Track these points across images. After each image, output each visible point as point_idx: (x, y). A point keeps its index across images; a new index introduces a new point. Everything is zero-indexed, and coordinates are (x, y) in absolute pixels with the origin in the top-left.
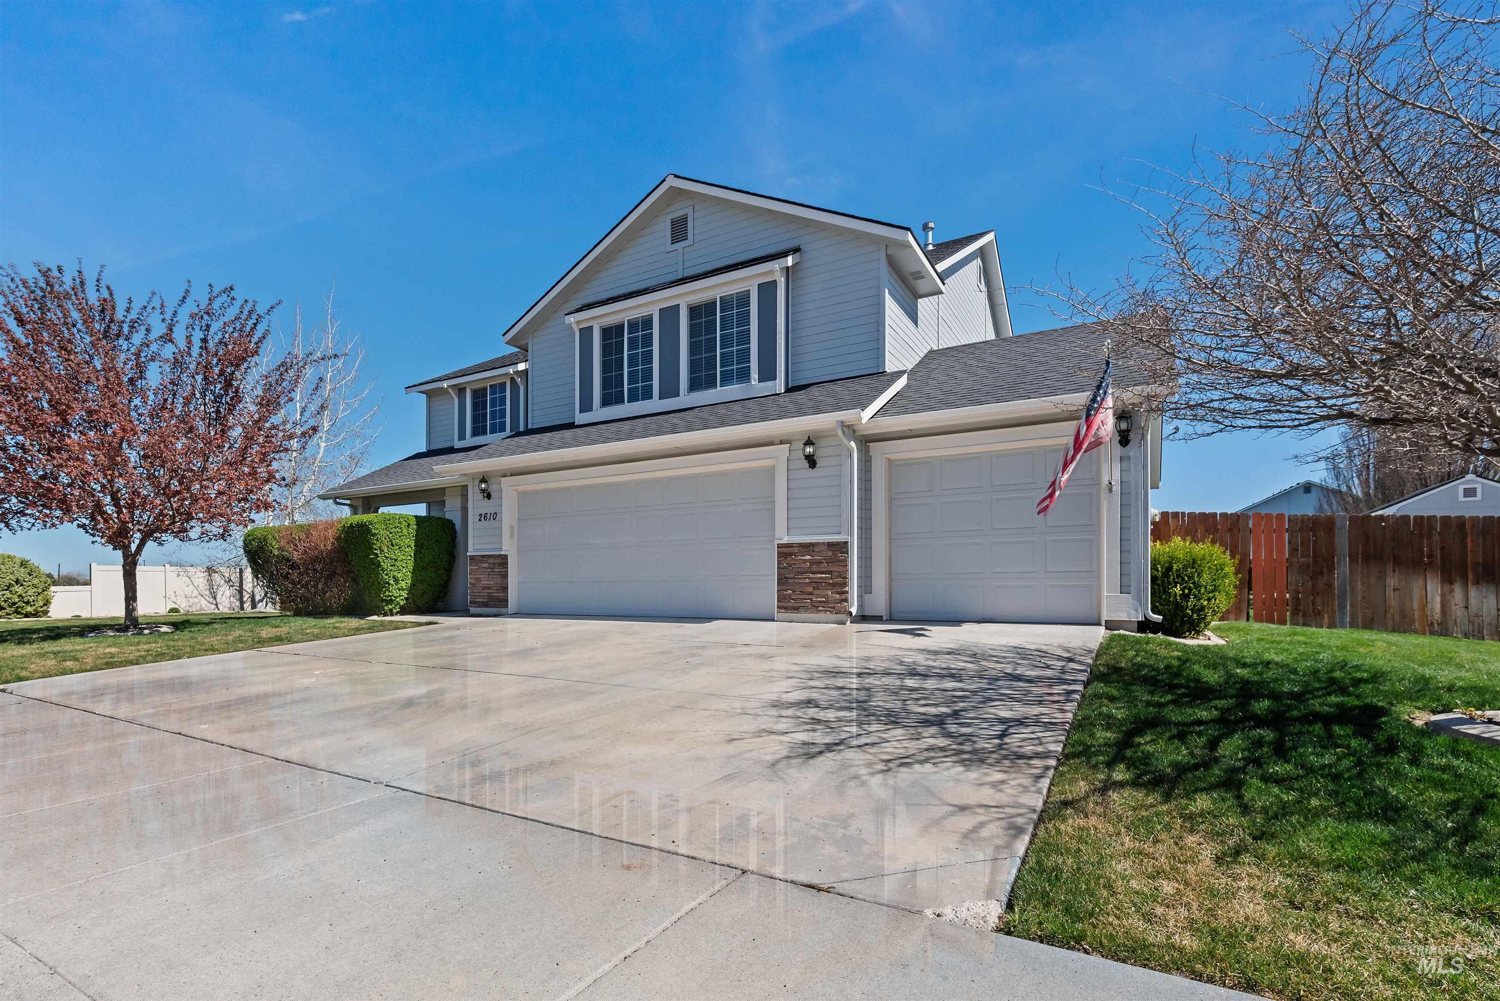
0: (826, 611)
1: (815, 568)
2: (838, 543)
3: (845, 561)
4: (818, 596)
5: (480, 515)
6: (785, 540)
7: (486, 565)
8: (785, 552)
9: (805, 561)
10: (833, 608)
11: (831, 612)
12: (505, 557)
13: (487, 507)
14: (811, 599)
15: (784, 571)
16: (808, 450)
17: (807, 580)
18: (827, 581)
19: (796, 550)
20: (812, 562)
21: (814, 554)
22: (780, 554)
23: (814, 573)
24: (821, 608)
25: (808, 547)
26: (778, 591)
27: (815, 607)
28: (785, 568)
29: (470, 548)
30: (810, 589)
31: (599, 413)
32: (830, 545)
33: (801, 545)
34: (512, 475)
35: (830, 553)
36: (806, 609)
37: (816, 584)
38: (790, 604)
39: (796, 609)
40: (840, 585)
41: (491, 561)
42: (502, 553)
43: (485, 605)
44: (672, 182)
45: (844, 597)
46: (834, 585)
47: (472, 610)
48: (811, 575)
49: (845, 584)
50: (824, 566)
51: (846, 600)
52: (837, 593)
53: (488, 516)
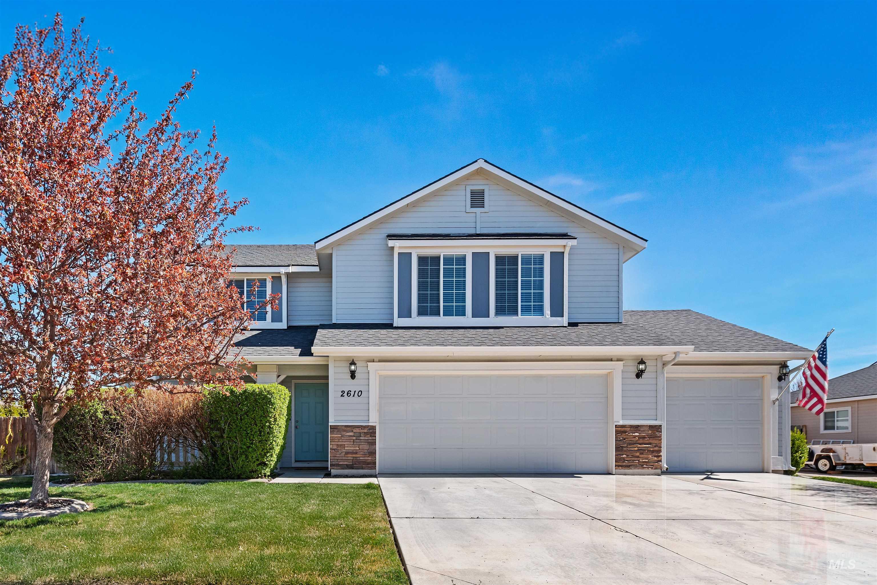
0: (648, 468)
1: (641, 441)
2: (656, 426)
3: (660, 437)
4: (643, 458)
5: (343, 392)
6: (621, 423)
7: (351, 434)
8: (621, 430)
9: (635, 437)
10: (653, 465)
11: (652, 468)
12: (373, 428)
13: (353, 385)
14: (639, 460)
15: (621, 443)
16: (641, 367)
17: (636, 449)
18: (649, 449)
19: (628, 429)
20: (640, 437)
21: (640, 432)
22: (617, 432)
23: (640, 444)
24: (645, 466)
25: (636, 428)
26: (616, 455)
27: (641, 466)
28: (620, 440)
29: (330, 420)
30: (638, 454)
31: (416, 320)
32: (651, 427)
33: (631, 426)
34: (380, 361)
35: (650, 432)
36: (635, 467)
37: (641, 451)
38: (624, 464)
39: (628, 467)
40: (657, 453)
41: (357, 430)
42: (370, 424)
43: (351, 467)
44: (481, 164)
45: (660, 459)
46: (653, 452)
47: (334, 472)
48: (639, 446)
49: (660, 451)
50: (646, 440)
51: (661, 461)
52: (655, 456)
53: (352, 393)
